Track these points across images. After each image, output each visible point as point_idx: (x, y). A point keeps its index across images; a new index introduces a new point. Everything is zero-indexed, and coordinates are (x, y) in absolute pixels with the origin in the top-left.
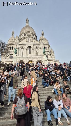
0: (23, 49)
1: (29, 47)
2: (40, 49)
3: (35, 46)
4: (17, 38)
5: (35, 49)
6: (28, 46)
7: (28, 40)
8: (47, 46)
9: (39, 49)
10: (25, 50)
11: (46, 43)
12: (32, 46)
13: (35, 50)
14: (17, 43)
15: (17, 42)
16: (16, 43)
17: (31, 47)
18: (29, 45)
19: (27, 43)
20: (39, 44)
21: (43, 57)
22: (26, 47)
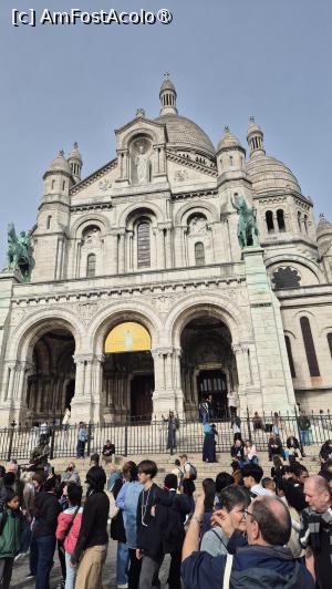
0: (95, 235)
1: (141, 216)
2: (224, 217)
3: (179, 205)
4: (58, 168)
5: (184, 223)
6: (132, 209)
7: (134, 167)
8: (288, 206)
9: (211, 218)
10: (111, 241)
11: (282, 184)
12: (158, 204)
13: (179, 233)
14: (55, 198)
15: (57, 189)
16: (49, 200)
17: (151, 212)
18: (140, 203)
19: (124, 188)
20: (214, 186)
21: (237, 271)
22: (116, 217)
